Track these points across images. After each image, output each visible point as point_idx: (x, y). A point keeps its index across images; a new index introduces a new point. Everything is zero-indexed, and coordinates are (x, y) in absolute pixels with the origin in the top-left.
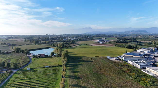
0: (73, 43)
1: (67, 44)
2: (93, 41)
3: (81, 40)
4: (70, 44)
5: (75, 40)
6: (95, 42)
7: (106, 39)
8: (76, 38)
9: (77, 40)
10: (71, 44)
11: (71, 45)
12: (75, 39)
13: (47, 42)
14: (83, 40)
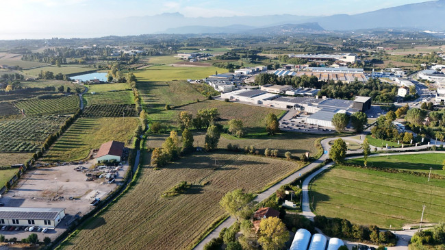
0: (136, 61)
1: (124, 63)
2: (179, 56)
3: (152, 54)
4: (131, 64)
5: (139, 54)
6: (182, 59)
7: (208, 50)
8: (140, 49)
9: (144, 54)
10: (133, 63)
11: (133, 66)
12: (137, 51)
13: (80, 60)
14: (158, 54)
